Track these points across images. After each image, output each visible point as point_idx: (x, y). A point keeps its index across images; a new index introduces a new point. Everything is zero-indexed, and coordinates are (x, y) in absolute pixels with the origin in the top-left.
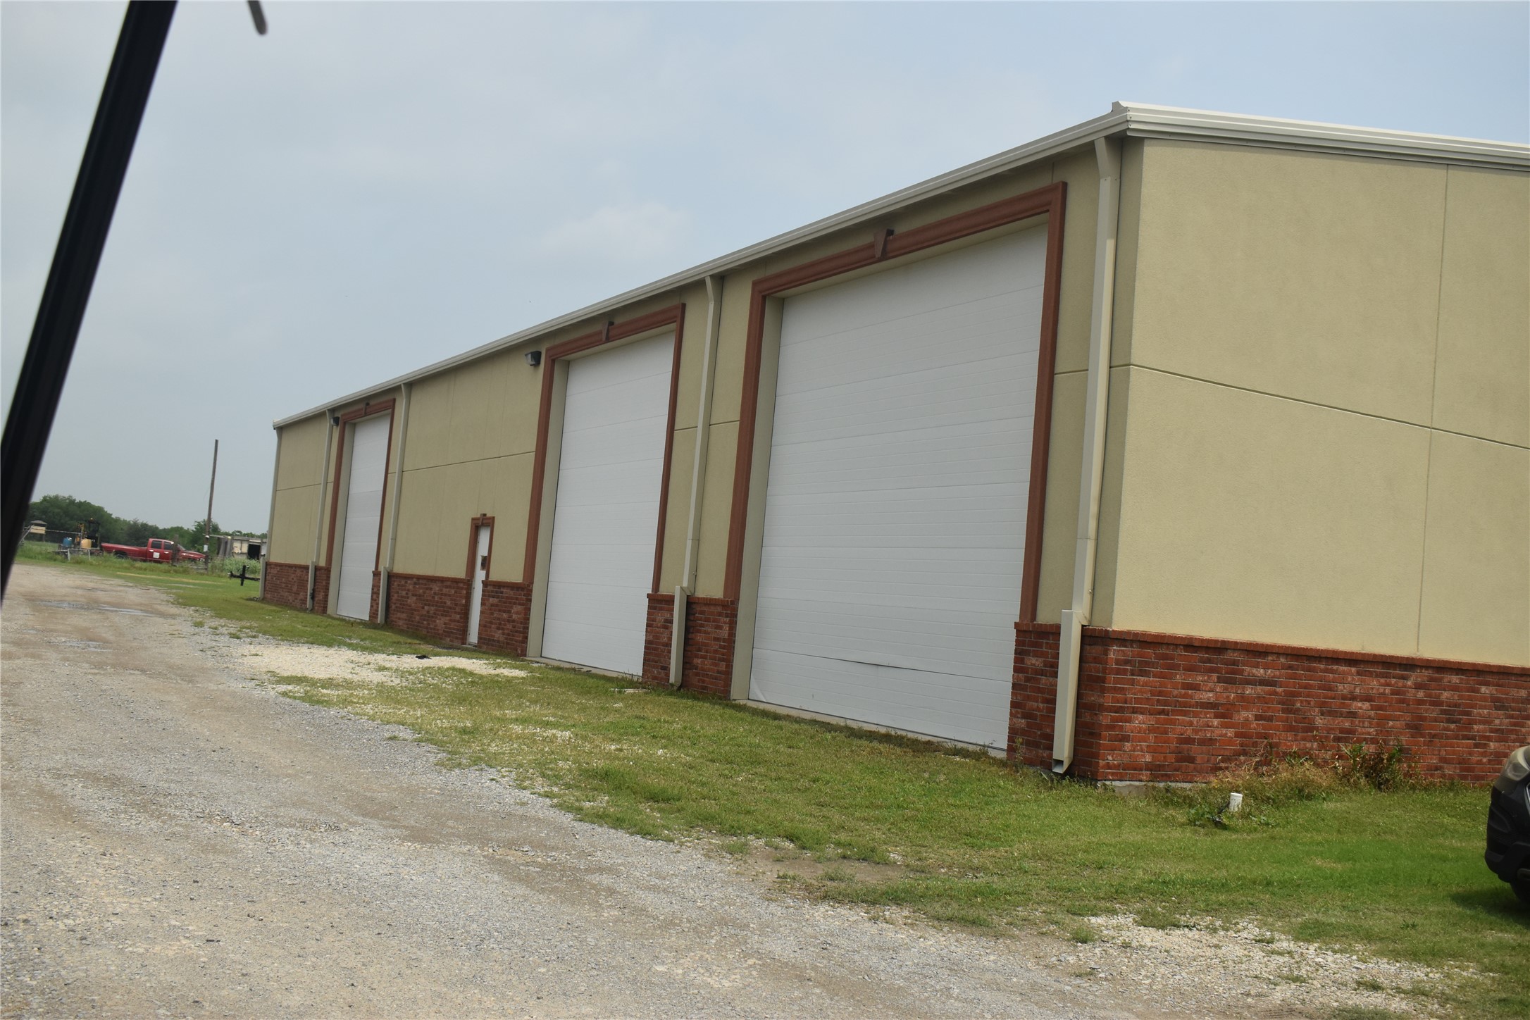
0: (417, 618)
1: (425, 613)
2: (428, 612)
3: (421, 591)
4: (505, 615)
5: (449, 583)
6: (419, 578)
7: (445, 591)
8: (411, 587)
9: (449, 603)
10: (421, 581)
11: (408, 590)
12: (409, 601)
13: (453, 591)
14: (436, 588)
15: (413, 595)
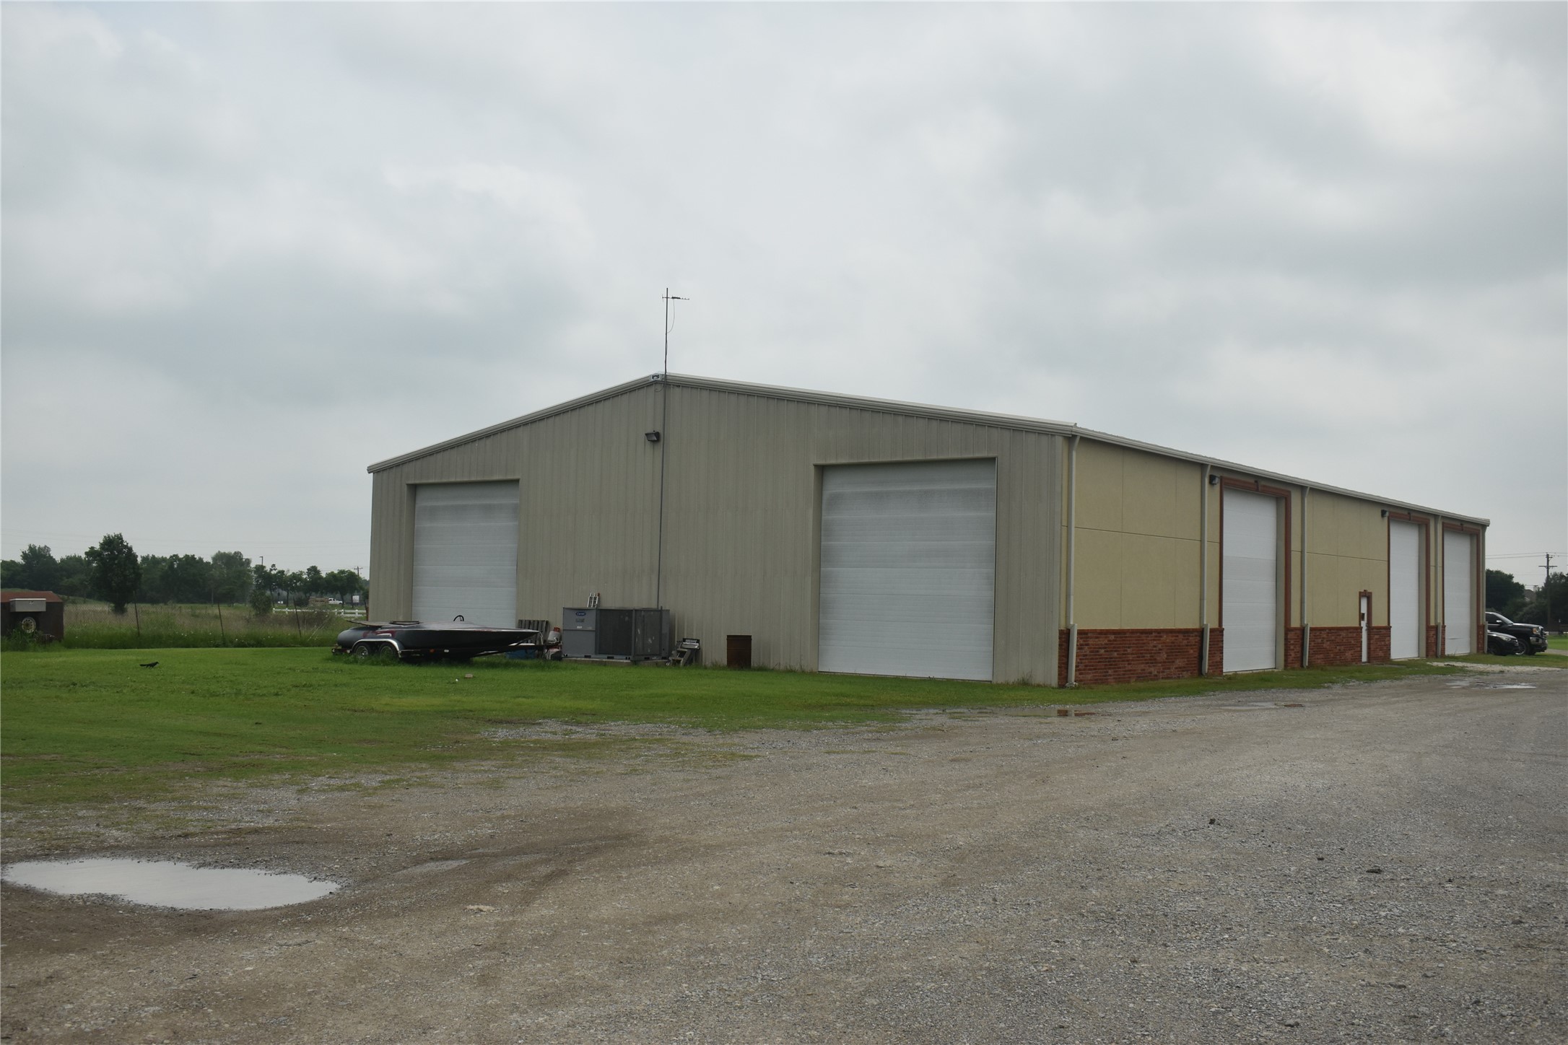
0: (1332, 655)
1: (1337, 651)
2: (1340, 650)
3: (1333, 637)
4: (1383, 643)
5: (1351, 630)
6: (1331, 629)
7: (1350, 635)
8: (1325, 636)
9: (1353, 642)
10: (1332, 631)
11: (1323, 638)
12: (1324, 645)
13: (1355, 635)
14: (1343, 634)
15: (1327, 641)
